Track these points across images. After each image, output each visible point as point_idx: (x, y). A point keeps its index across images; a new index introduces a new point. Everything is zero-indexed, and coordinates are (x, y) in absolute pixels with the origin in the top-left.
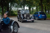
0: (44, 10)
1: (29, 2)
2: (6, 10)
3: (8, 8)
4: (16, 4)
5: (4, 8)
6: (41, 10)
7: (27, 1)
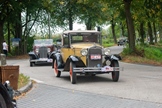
0: (137, 32)
1: (87, 7)
2: (12, 36)
3: (18, 27)
4: (44, 15)
5: (5, 27)
6: (126, 33)
7: (81, 4)
